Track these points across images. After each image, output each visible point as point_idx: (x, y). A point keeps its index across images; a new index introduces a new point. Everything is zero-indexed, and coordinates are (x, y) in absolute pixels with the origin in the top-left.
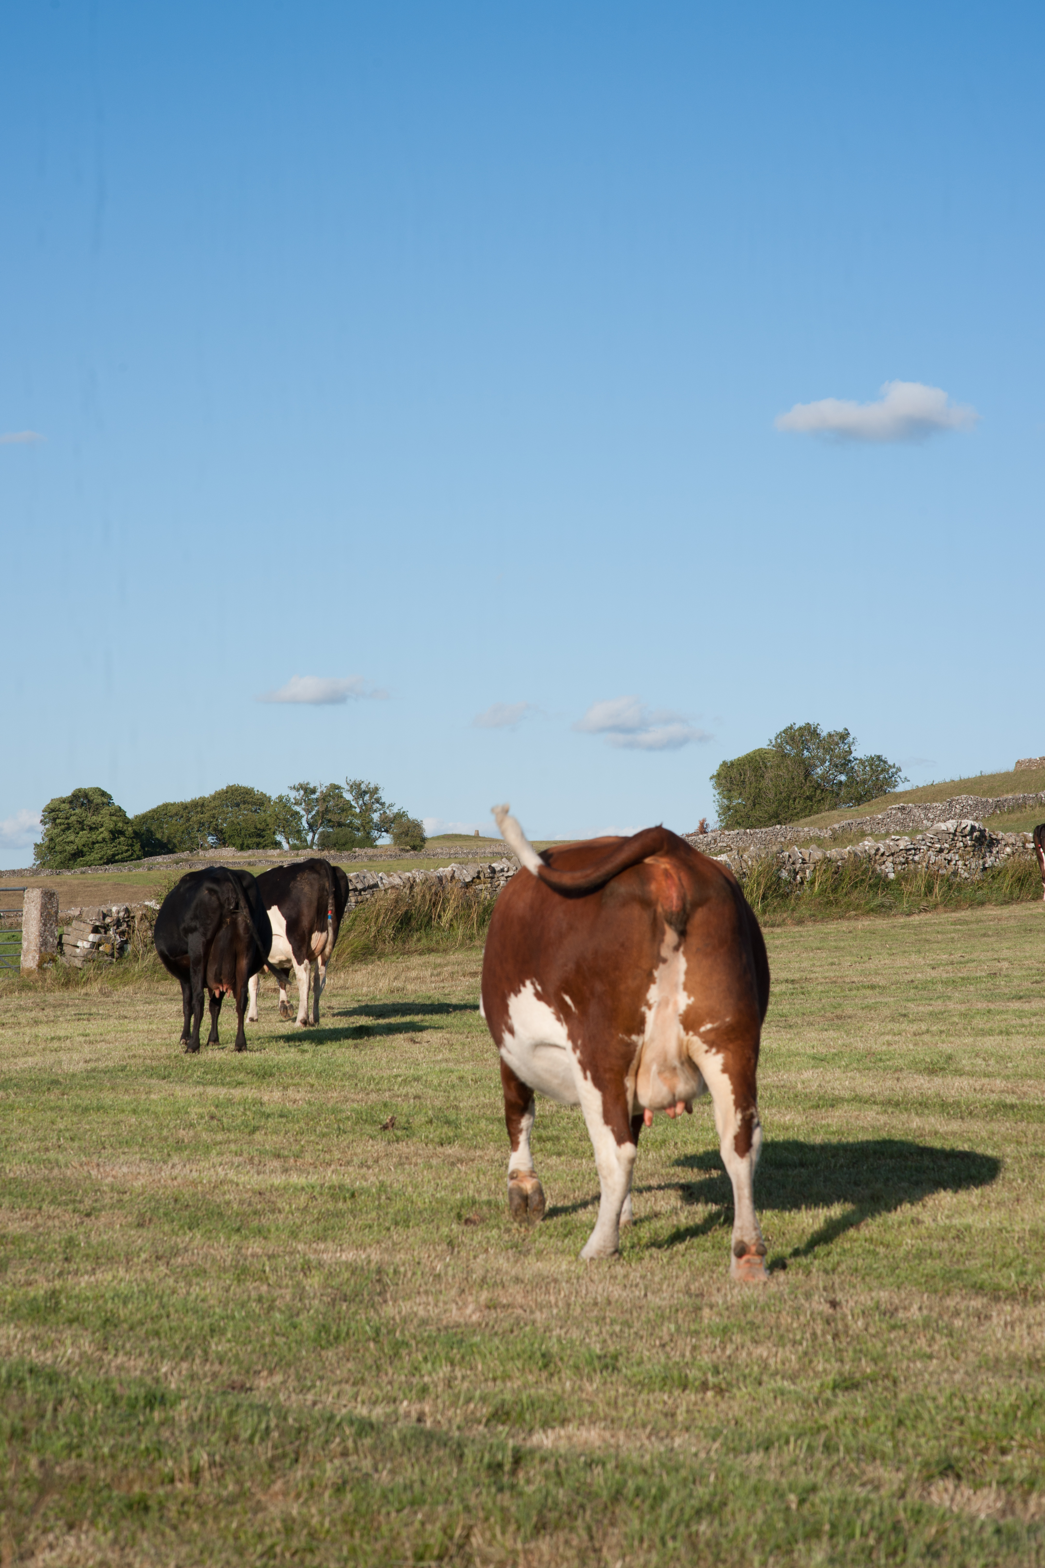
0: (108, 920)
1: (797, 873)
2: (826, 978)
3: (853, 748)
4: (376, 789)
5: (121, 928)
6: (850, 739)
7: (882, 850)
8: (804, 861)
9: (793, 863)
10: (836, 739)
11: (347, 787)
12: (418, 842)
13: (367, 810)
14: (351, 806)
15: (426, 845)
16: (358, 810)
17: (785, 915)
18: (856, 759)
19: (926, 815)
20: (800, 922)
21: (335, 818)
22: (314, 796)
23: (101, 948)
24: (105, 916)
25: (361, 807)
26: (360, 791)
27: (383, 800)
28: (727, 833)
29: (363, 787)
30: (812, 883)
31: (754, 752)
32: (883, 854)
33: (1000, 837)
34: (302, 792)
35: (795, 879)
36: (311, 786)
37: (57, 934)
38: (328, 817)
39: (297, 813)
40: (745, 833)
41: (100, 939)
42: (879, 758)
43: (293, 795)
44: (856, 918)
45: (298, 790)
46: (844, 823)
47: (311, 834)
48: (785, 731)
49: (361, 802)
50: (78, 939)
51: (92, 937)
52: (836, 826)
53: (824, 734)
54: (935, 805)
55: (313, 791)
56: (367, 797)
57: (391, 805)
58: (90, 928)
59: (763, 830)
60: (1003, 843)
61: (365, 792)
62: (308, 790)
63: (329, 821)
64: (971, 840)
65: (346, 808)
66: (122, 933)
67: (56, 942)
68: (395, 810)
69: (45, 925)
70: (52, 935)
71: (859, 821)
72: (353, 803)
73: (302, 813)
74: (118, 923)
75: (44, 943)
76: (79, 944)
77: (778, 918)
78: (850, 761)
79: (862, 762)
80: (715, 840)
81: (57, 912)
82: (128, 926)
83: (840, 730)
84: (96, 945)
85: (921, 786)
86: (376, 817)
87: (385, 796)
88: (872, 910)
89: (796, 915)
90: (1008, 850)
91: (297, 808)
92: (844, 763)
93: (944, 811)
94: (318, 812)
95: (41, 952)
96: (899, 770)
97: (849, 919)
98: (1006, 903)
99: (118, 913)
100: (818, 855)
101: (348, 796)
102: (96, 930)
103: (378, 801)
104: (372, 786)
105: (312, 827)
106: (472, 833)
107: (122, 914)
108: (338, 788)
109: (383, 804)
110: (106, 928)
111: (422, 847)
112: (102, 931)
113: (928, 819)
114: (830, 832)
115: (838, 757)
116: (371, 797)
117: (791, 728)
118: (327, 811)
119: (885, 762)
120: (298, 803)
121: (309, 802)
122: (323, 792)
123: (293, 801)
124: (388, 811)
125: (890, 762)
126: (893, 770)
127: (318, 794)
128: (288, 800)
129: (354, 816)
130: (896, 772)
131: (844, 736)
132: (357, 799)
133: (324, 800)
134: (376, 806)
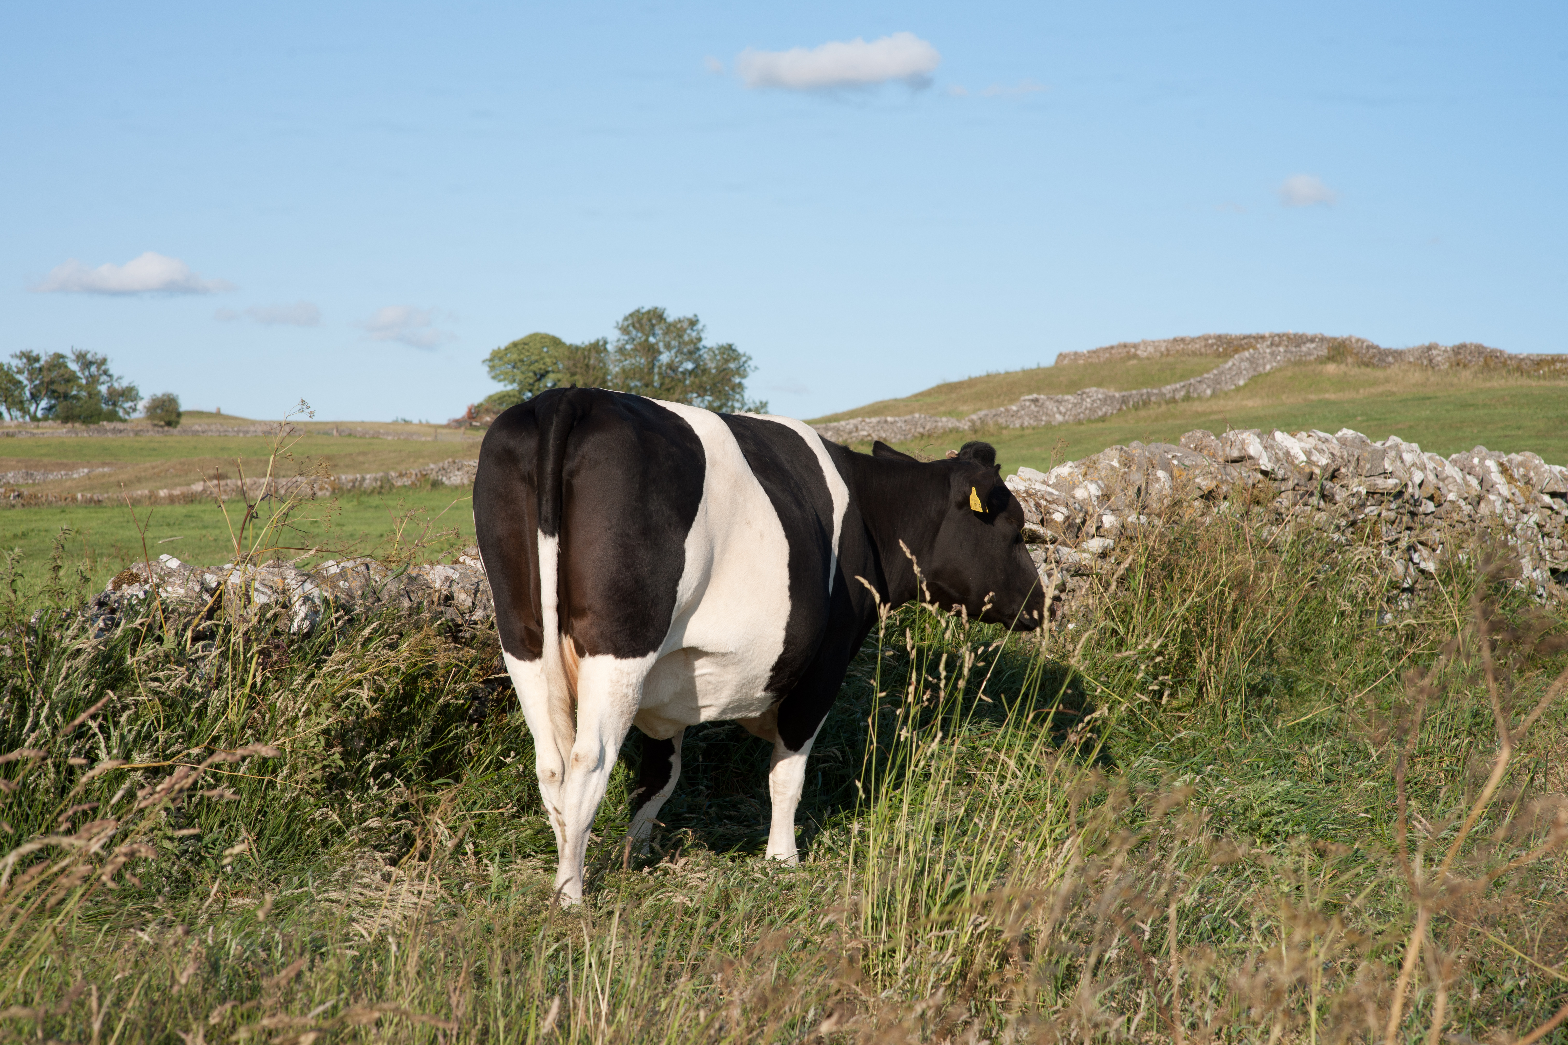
3: (703, 335)
4: (104, 361)
6: (699, 326)
10: (685, 325)
11: (73, 357)
12: (173, 418)
13: (93, 382)
14: (79, 378)
15: (183, 421)
16: (84, 381)
18: (704, 347)
19: (1058, 408)
21: (61, 388)
22: (37, 365)
25: (87, 378)
26: (86, 361)
27: (111, 372)
28: (868, 420)
29: (89, 357)
31: (531, 336)
34: (24, 360)
36: (34, 354)
38: (53, 387)
39: (20, 382)
40: (886, 421)
42: (730, 346)
43: (15, 363)
45: (21, 359)
46: (982, 413)
47: (34, 406)
48: (631, 315)
49: (87, 373)
52: (974, 417)
53: (671, 319)
54: (1066, 397)
55: (37, 359)
56: (93, 369)
57: (120, 378)
59: (903, 419)
61: (92, 363)
62: (31, 359)
63: (54, 391)
65: (71, 379)
68: (124, 384)
71: (994, 411)
72: (79, 374)
73: (25, 382)
78: (698, 349)
79: (711, 349)
83: (690, 315)
86: (103, 389)
87: (113, 368)
91: (20, 377)
92: (693, 351)
93: (1075, 405)
94: (42, 383)
96: (750, 358)
101: (74, 367)
103: (105, 372)
104: (99, 356)
105: (35, 397)
106: (215, 411)
108: (63, 357)
109: (110, 376)
111: (177, 423)
113: (1060, 413)
115: (686, 344)
116: (98, 368)
117: (638, 311)
118: (52, 382)
119: (734, 351)
120: (20, 372)
121: (31, 373)
122: (46, 362)
123: (15, 370)
124: (116, 385)
125: (741, 350)
126: (744, 359)
127: (42, 362)
128: (10, 368)
129: (80, 387)
130: (745, 362)
131: (693, 323)
132: (82, 370)
133: (49, 370)
134: (104, 378)
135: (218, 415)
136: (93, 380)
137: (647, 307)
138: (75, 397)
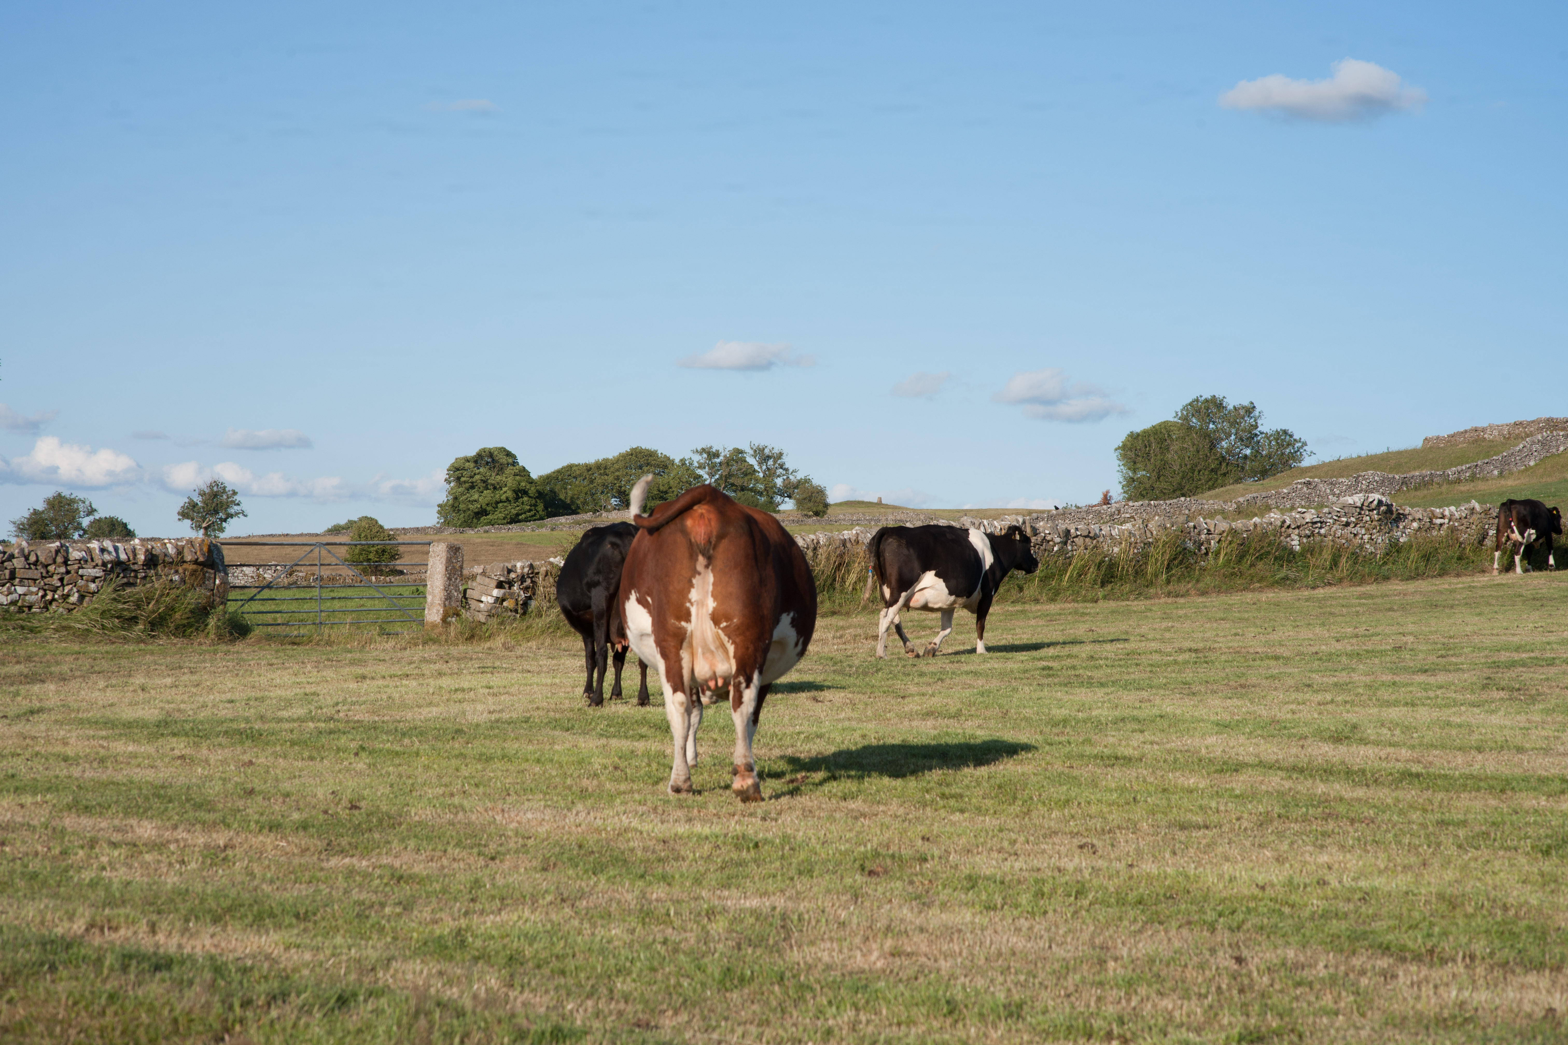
0: (512, 575)
1: (1202, 544)
2: (1229, 648)
3: (1260, 422)
4: (780, 455)
5: (525, 584)
6: (1256, 413)
7: (1288, 523)
8: (1209, 532)
9: (1199, 534)
10: (1242, 412)
11: (752, 452)
12: (821, 508)
14: (755, 471)
15: (829, 511)
16: (761, 475)
17: (1190, 586)
18: (1262, 433)
19: (1332, 490)
20: (1203, 593)
21: (738, 482)
22: (718, 460)
23: (505, 604)
24: (509, 571)
25: (764, 472)
26: (763, 456)
27: (786, 466)
28: (1131, 504)
29: (767, 451)
30: (1217, 554)
31: (1160, 425)
32: (1289, 527)
33: (1407, 512)
34: (705, 455)
35: (1200, 550)
36: (714, 450)
37: (461, 588)
38: (731, 481)
39: (700, 476)
40: (1149, 505)
41: (504, 594)
42: (1285, 432)
43: (697, 459)
44: (1261, 590)
45: (701, 454)
46: (1249, 496)
48: (1191, 404)
49: (764, 467)
50: (483, 593)
51: (496, 592)
52: (1241, 499)
53: (1231, 407)
54: (1341, 480)
55: (717, 455)
56: (770, 462)
57: (795, 471)
58: (494, 583)
59: (1168, 502)
60: (1410, 518)
61: (769, 457)
62: (712, 454)
63: (733, 485)
64: (1378, 514)
65: (750, 472)
66: (526, 589)
67: (460, 596)
68: (798, 476)
69: (449, 579)
70: (457, 590)
71: (1264, 494)
72: (757, 468)
73: (705, 476)
74: (522, 579)
75: (449, 597)
76: (484, 599)
77: (1182, 587)
78: (1256, 435)
79: (1267, 436)
80: (1119, 511)
81: (461, 567)
82: (532, 582)
83: (1246, 403)
84: (500, 600)
85: (1327, 461)
86: (779, 482)
87: (789, 462)
88: (1277, 582)
89: (1201, 585)
90: (1415, 525)
91: (700, 472)
92: (1250, 437)
93: (1350, 487)
94: (721, 476)
95: (445, 606)
96: (1305, 444)
97: (1253, 590)
98: (1410, 578)
99: (523, 568)
100: (1224, 526)
101: (752, 461)
102: (500, 585)
103: (781, 466)
104: (776, 451)
106: (875, 500)
107: (526, 570)
108: (741, 452)
109: (786, 469)
110: (510, 584)
111: (824, 513)
112: (507, 586)
113: (1334, 495)
114: (1235, 506)
115: (1244, 431)
116: (775, 462)
117: (1197, 400)
118: (730, 475)
119: (1291, 436)
120: (701, 466)
121: (712, 467)
122: (725, 456)
123: (696, 464)
124: (791, 477)
125: (1296, 437)
126: (1298, 445)
127: (721, 458)
128: (691, 464)
129: (757, 480)
130: (1302, 447)
131: (1250, 410)
132: (760, 464)
133: (728, 464)
134: (779, 471)
135: (879, 504)
136: (770, 474)
137: (1207, 395)
138: (751, 490)
